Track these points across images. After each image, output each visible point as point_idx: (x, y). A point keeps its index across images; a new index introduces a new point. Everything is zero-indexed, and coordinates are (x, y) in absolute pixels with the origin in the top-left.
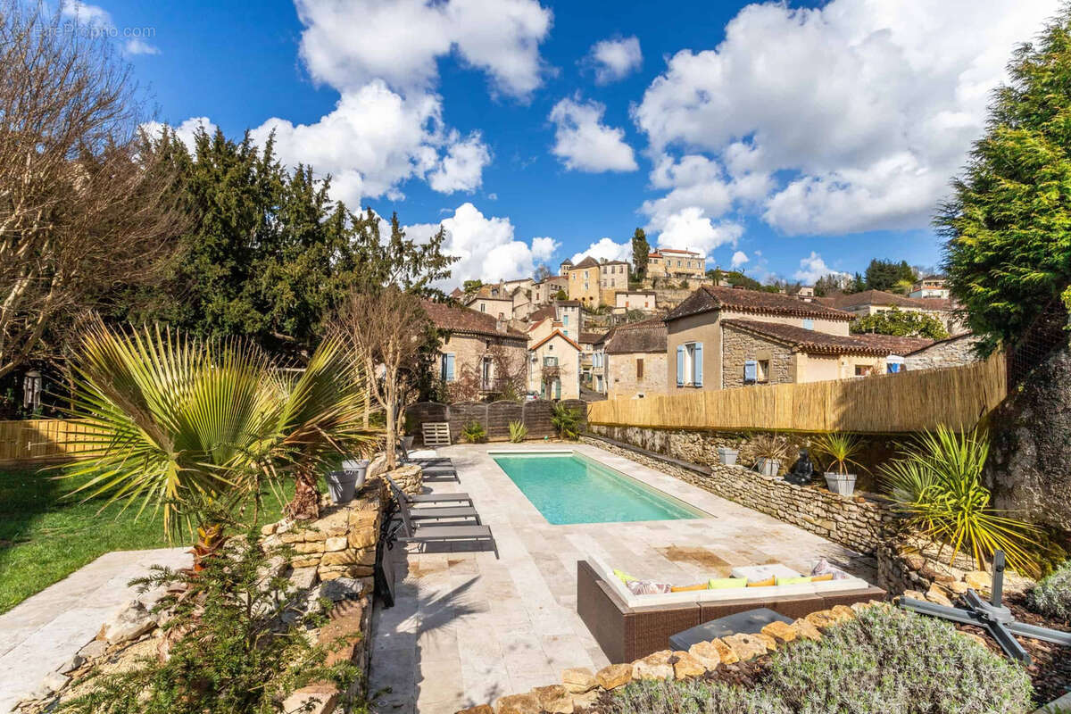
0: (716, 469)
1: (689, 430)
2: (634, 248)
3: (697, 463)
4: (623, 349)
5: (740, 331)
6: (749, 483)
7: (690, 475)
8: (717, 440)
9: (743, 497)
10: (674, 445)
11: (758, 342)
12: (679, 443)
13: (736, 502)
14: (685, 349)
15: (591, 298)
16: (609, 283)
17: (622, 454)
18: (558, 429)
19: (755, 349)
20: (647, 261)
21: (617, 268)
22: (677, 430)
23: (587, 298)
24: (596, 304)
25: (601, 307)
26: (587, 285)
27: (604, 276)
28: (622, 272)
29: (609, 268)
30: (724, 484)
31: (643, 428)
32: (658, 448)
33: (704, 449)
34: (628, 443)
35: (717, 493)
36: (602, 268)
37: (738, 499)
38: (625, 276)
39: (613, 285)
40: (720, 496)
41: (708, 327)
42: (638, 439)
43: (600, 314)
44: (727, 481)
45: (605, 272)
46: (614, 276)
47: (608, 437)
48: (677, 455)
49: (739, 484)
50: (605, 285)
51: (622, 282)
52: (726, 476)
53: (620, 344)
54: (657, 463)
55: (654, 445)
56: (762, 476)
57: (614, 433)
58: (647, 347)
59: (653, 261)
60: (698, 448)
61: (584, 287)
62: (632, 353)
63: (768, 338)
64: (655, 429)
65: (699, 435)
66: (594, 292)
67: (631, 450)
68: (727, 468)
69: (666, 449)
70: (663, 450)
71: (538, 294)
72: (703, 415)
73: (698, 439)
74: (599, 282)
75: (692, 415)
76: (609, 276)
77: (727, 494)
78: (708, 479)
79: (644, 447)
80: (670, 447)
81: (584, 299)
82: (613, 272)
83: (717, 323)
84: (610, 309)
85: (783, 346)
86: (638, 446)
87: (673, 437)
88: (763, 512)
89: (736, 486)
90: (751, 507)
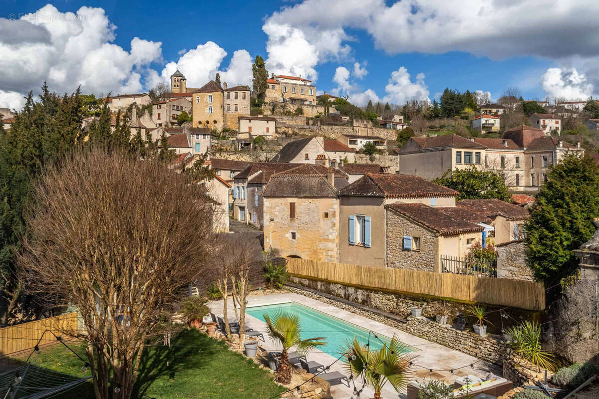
0: (410, 319)
1: (386, 292)
2: (254, 74)
4: (276, 194)
5: (400, 215)
6: (432, 329)
7: (390, 322)
8: (407, 301)
9: (428, 335)
10: (374, 300)
11: (412, 225)
12: (378, 299)
13: (424, 338)
14: (355, 218)
15: (215, 122)
16: (233, 108)
17: (331, 304)
18: (267, 281)
19: (410, 229)
20: (265, 87)
21: (240, 94)
23: (211, 121)
24: (219, 127)
25: (225, 130)
26: (210, 109)
27: (227, 101)
28: (244, 98)
29: (233, 94)
30: (416, 328)
31: (345, 286)
32: (360, 301)
33: (397, 305)
34: (332, 294)
35: (411, 333)
36: (226, 93)
37: (425, 337)
38: (247, 102)
39: (236, 110)
40: (414, 335)
41: (375, 207)
43: (224, 138)
44: (418, 326)
45: (229, 98)
46: (237, 101)
48: (376, 306)
49: (426, 329)
50: (229, 110)
51: (243, 105)
52: (417, 323)
53: (274, 189)
54: (364, 312)
56: (440, 325)
57: (317, 285)
58: (298, 192)
59: (271, 87)
60: (392, 304)
61: (207, 110)
62: (285, 197)
64: (357, 288)
65: (393, 296)
66: (218, 115)
69: (367, 302)
70: (364, 302)
72: (394, 283)
73: (393, 298)
74: (223, 107)
76: (232, 102)
77: (418, 334)
78: (405, 325)
79: (348, 299)
80: (370, 301)
81: (208, 122)
82: (236, 98)
83: (382, 206)
84: (234, 133)
85: (429, 231)
86: (341, 297)
87: (373, 295)
88: (441, 344)
89: (423, 330)
90: (433, 341)
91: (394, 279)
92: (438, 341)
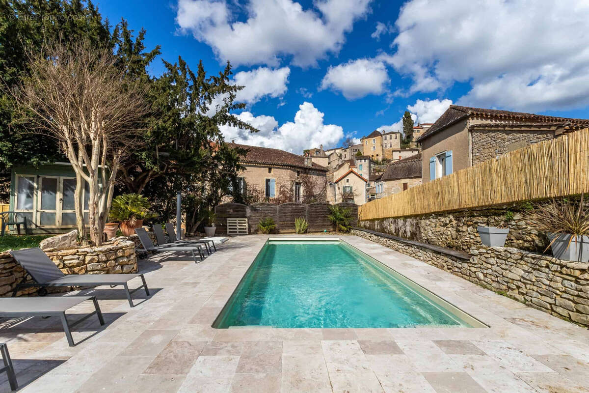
0: (476, 252)
1: (439, 214)
2: (404, 124)
3: (450, 247)
4: (392, 177)
5: (489, 131)
6: (535, 272)
7: (441, 260)
8: (475, 220)
9: (524, 291)
10: (425, 230)
11: (510, 136)
12: (430, 229)
13: (510, 297)
14: (436, 159)
15: (377, 155)
16: (388, 145)
17: (378, 242)
18: (334, 224)
19: (507, 143)
20: (412, 131)
21: (393, 136)
22: (427, 216)
23: (375, 155)
24: (380, 159)
25: (384, 160)
26: (374, 147)
27: (385, 142)
28: (396, 138)
29: (388, 136)
30: (489, 271)
31: (396, 218)
32: (409, 234)
33: (458, 231)
34: (385, 232)
35: (478, 282)
36: (384, 136)
37: (515, 294)
38: (398, 141)
39: (391, 146)
40: (485, 287)
41: (457, 135)
42: (392, 228)
43: (383, 164)
44: (495, 268)
45: (386, 139)
46: (391, 141)
47: (370, 229)
48: (427, 240)
49: (517, 273)
50: (386, 146)
51: (396, 143)
52: (492, 261)
53: (391, 174)
54: (407, 248)
55: (405, 232)
56: (563, 262)
57: (375, 225)
58: (410, 174)
59: (416, 131)
60: (451, 231)
61: (372, 149)
62: (399, 179)
63: (523, 129)
64: (405, 218)
65: (451, 217)
66: (379, 151)
67: (385, 237)
68: (493, 250)
69: (416, 234)
70: (414, 236)
71: (345, 155)
72: (456, 196)
73: (451, 221)
74: (382, 145)
75: (443, 199)
76: (388, 141)
77: (495, 284)
78: (466, 265)
79: (397, 235)
80: (420, 233)
81: (373, 156)
82: (391, 139)
83: (466, 130)
84: (389, 161)
86: (393, 234)
87: (423, 222)
88: (570, 319)
89: (510, 275)
90: (540, 307)
91: (456, 190)
92: (559, 310)
